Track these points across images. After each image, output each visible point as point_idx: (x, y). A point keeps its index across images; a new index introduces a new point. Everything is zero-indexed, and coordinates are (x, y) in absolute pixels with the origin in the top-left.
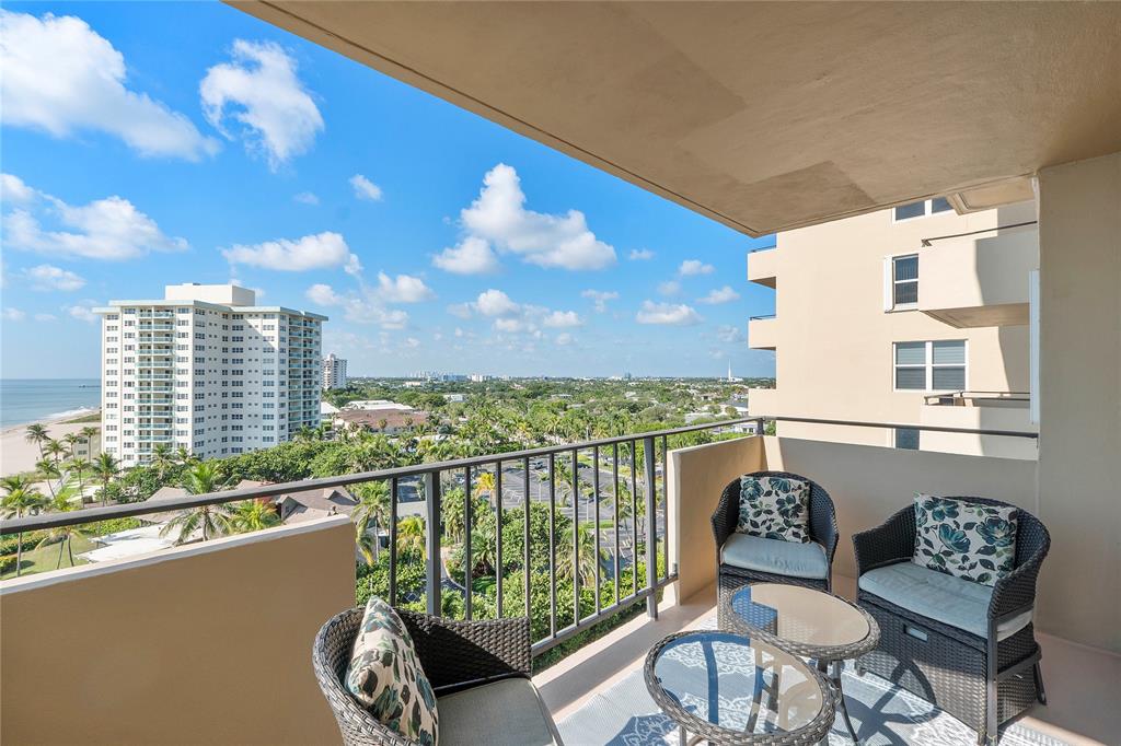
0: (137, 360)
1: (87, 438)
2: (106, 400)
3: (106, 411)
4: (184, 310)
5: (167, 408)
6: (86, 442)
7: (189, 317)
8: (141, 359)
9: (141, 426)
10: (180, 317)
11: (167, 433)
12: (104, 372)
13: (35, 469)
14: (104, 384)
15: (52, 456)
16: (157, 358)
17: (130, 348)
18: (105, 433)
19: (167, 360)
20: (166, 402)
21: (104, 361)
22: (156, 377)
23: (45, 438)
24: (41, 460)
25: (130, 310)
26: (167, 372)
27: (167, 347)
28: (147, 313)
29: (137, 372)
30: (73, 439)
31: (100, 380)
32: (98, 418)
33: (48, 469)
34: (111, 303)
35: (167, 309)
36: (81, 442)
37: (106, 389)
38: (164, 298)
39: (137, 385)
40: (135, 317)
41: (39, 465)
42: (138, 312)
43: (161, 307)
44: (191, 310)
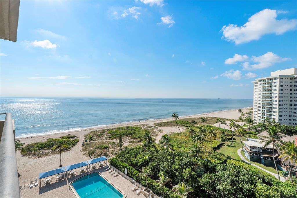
0: (262, 94)
1: (250, 113)
2: (254, 104)
3: (254, 107)
4: (276, 79)
5: (270, 108)
6: (250, 114)
7: (278, 81)
8: (263, 94)
9: (263, 112)
10: (275, 81)
11: (270, 115)
12: (254, 97)
13: (238, 119)
14: (254, 100)
15: (242, 117)
16: (267, 93)
17: (260, 91)
18: (254, 113)
19: (270, 94)
20: (270, 106)
21: (254, 95)
22: (267, 99)
23: (242, 112)
24: (240, 117)
25: (260, 81)
26: (270, 97)
27: (271, 90)
28: (265, 81)
29: (262, 97)
30: (247, 113)
31: (253, 99)
32: (252, 109)
33: (241, 119)
34: (256, 79)
35: (271, 79)
36: (249, 114)
37: (254, 102)
38: (270, 76)
39: (262, 101)
40: (261, 83)
41: (239, 118)
42: (262, 81)
43: (269, 79)
44: (278, 78)
